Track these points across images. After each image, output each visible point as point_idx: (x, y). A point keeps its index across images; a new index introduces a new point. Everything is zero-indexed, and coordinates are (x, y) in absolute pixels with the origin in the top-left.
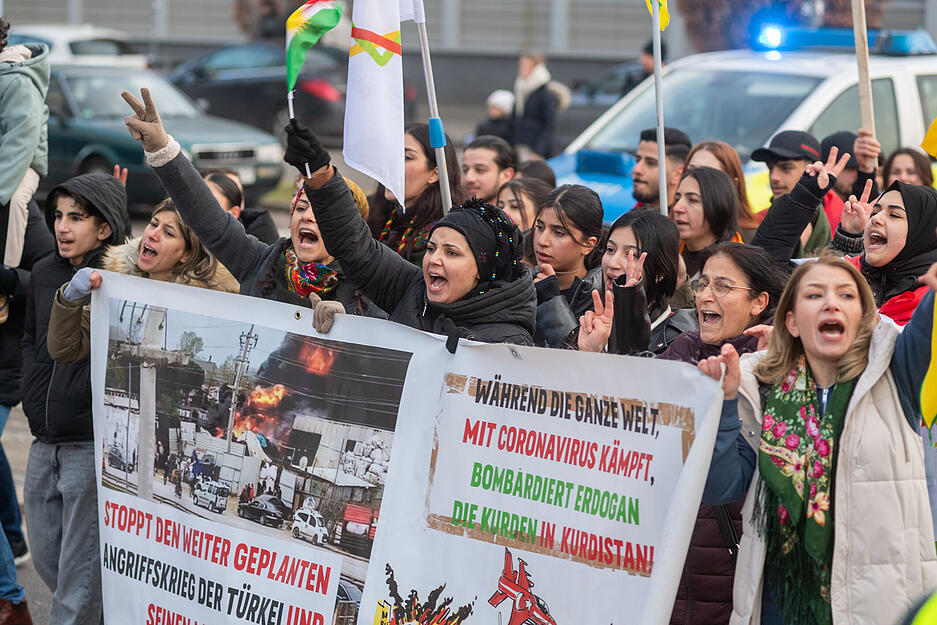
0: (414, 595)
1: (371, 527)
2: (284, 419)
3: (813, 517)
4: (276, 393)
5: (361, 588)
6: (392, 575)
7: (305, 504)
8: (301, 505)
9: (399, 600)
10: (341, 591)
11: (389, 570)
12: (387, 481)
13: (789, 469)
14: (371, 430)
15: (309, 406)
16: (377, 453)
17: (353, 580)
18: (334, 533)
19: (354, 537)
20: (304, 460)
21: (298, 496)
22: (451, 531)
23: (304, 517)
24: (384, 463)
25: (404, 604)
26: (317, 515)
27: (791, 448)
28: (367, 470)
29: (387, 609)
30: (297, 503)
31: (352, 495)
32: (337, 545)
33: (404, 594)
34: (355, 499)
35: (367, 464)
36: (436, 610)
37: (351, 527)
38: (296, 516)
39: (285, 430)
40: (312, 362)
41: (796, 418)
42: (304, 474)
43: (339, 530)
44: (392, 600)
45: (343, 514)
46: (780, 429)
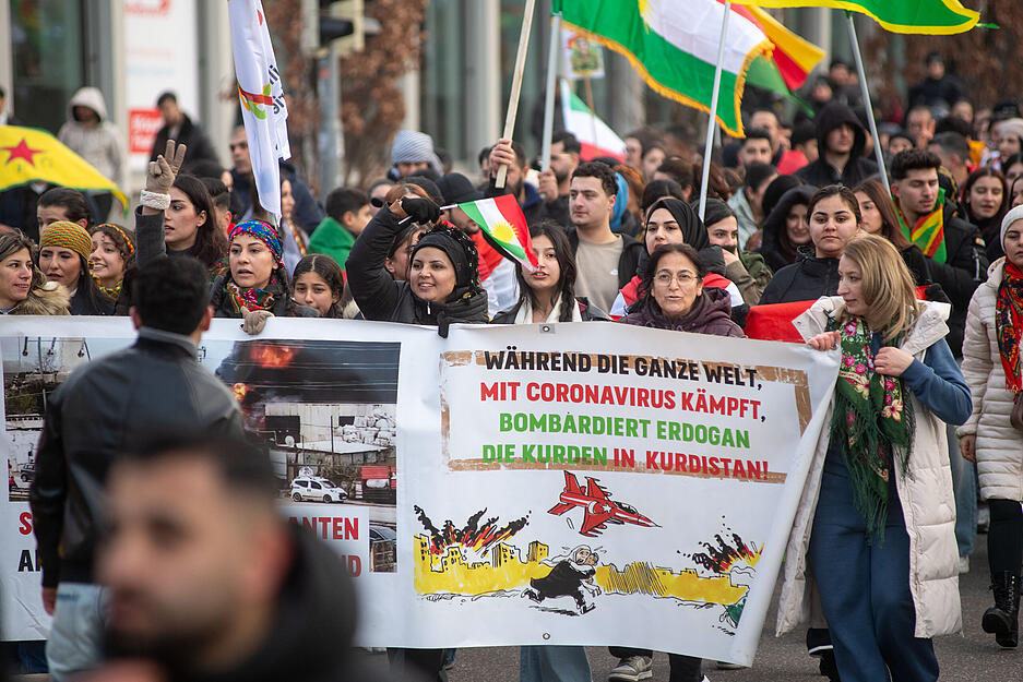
0: (449, 524)
1: (390, 480)
2: (254, 410)
3: (892, 416)
4: (238, 391)
5: (394, 529)
6: (423, 513)
7: (301, 473)
8: (296, 474)
9: (434, 531)
10: (373, 534)
11: (418, 510)
12: (398, 442)
13: (860, 388)
14: (371, 406)
15: (276, 395)
16: (382, 423)
17: (384, 524)
18: (354, 490)
19: (377, 491)
20: (289, 439)
21: (292, 469)
22: (484, 468)
23: (304, 484)
24: (391, 429)
25: (441, 533)
26: (318, 480)
27: (860, 374)
28: (376, 436)
29: (425, 540)
30: (292, 474)
31: (365, 459)
32: (360, 499)
33: (439, 525)
34: (369, 461)
35: (374, 433)
36: (479, 529)
37: (370, 483)
38: (293, 484)
39: (259, 418)
40: (265, 359)
41: (861, 354)
42: (295, 450)
43: (359, 487)
44: (429, 532)
45: (359, 474)
46: (850, 361)
